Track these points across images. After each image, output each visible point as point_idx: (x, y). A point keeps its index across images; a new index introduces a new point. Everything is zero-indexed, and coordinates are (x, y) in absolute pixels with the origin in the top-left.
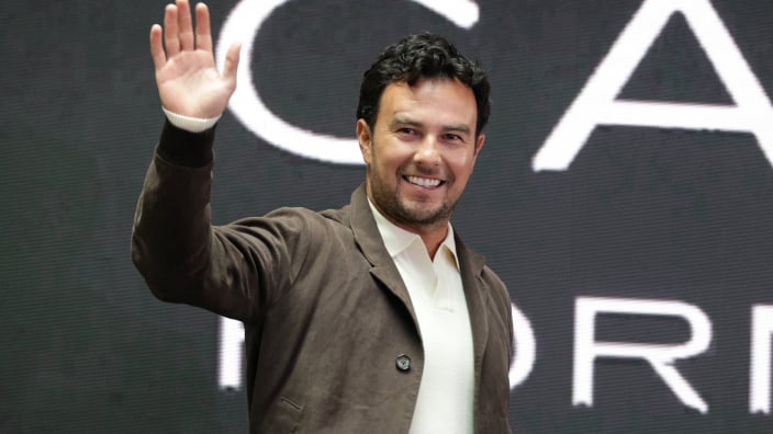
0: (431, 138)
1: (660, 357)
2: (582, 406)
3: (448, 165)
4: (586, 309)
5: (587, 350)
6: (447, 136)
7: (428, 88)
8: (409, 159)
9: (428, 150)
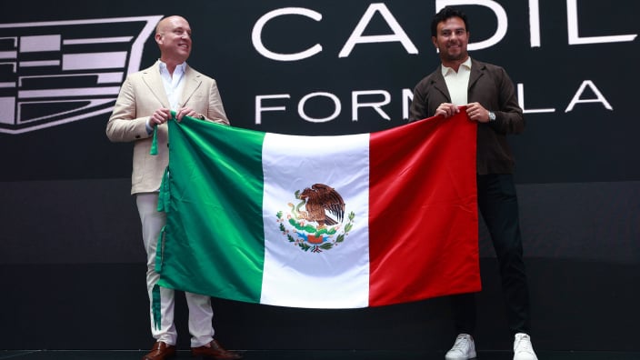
0: (453, 33)
1: (376, 106)
2: (355, 121)
3: (460, 40)
4: (355, 94)
5: (355, 105)
6: (458, 32)
7: (449, 21)
8: (448, 41)
9: (454, 36)
